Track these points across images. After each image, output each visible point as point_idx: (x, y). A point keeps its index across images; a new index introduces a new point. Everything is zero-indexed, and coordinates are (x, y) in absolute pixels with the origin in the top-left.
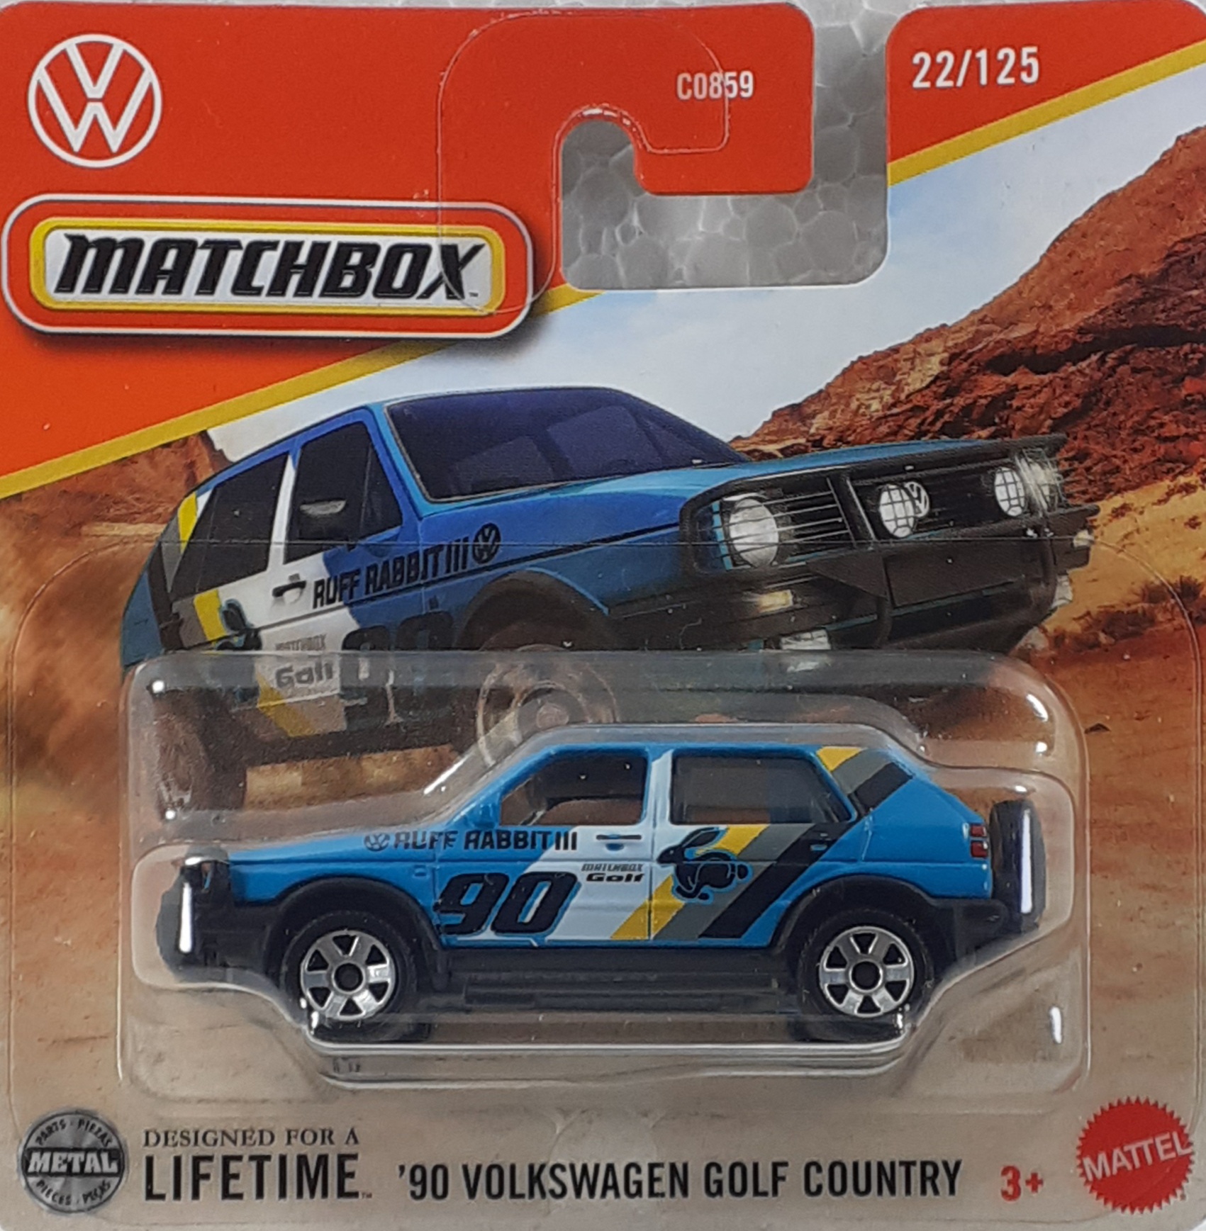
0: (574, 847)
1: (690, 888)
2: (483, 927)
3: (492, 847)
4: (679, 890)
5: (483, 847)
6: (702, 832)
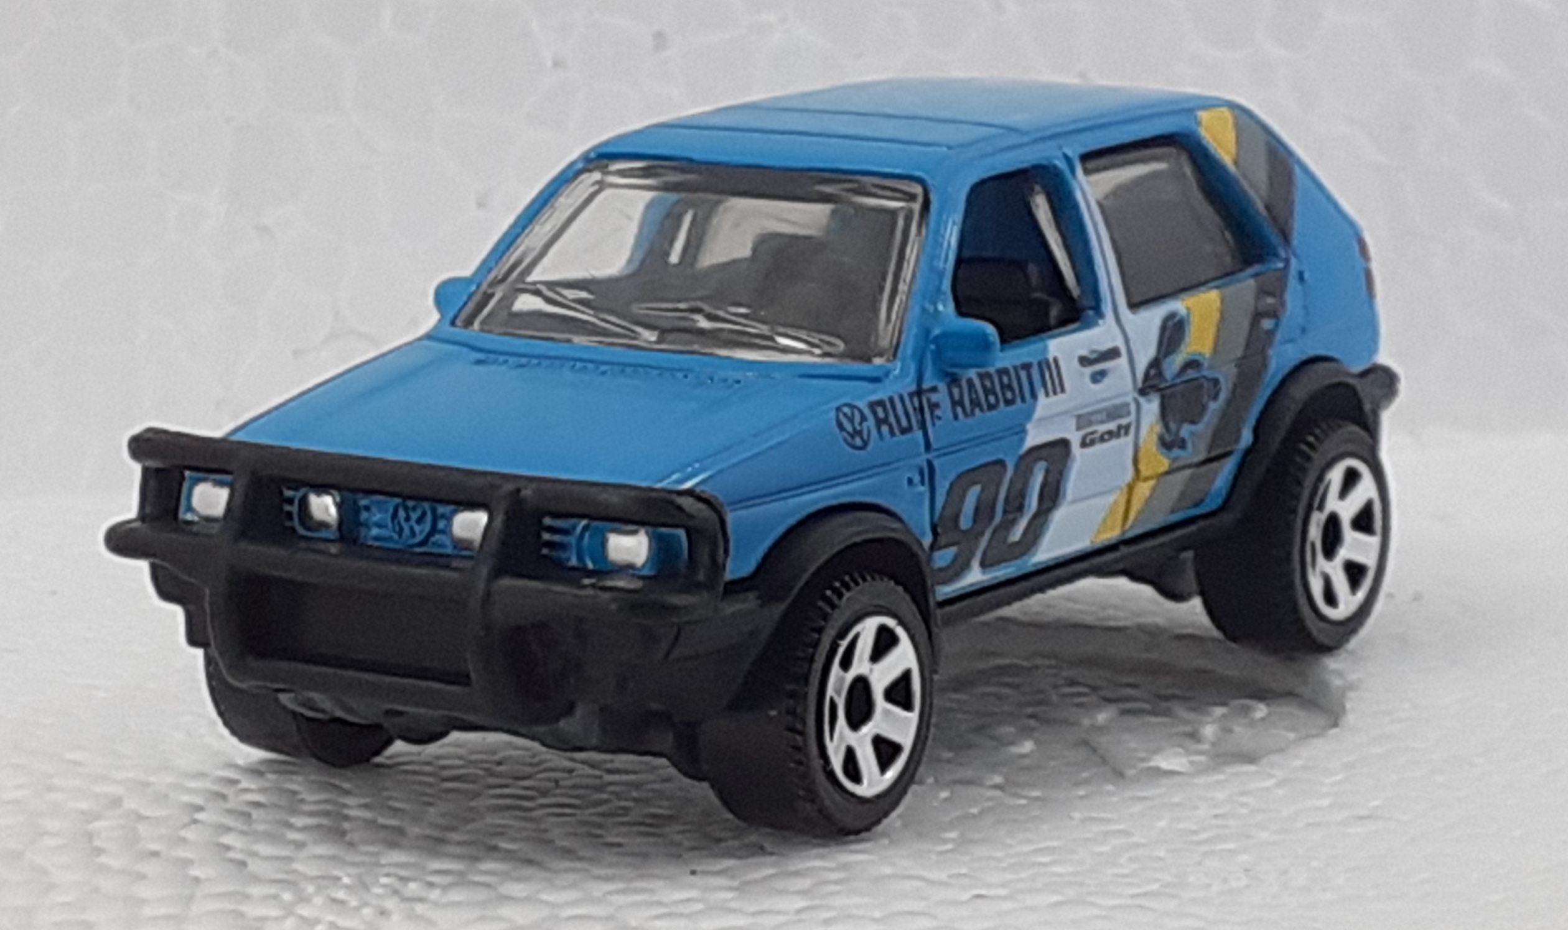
0: (1063, 390)
1: (1171, 433)
3: (982, 410)
4: (1162, 438)
5: (972, 413)
6: (1170, 323)
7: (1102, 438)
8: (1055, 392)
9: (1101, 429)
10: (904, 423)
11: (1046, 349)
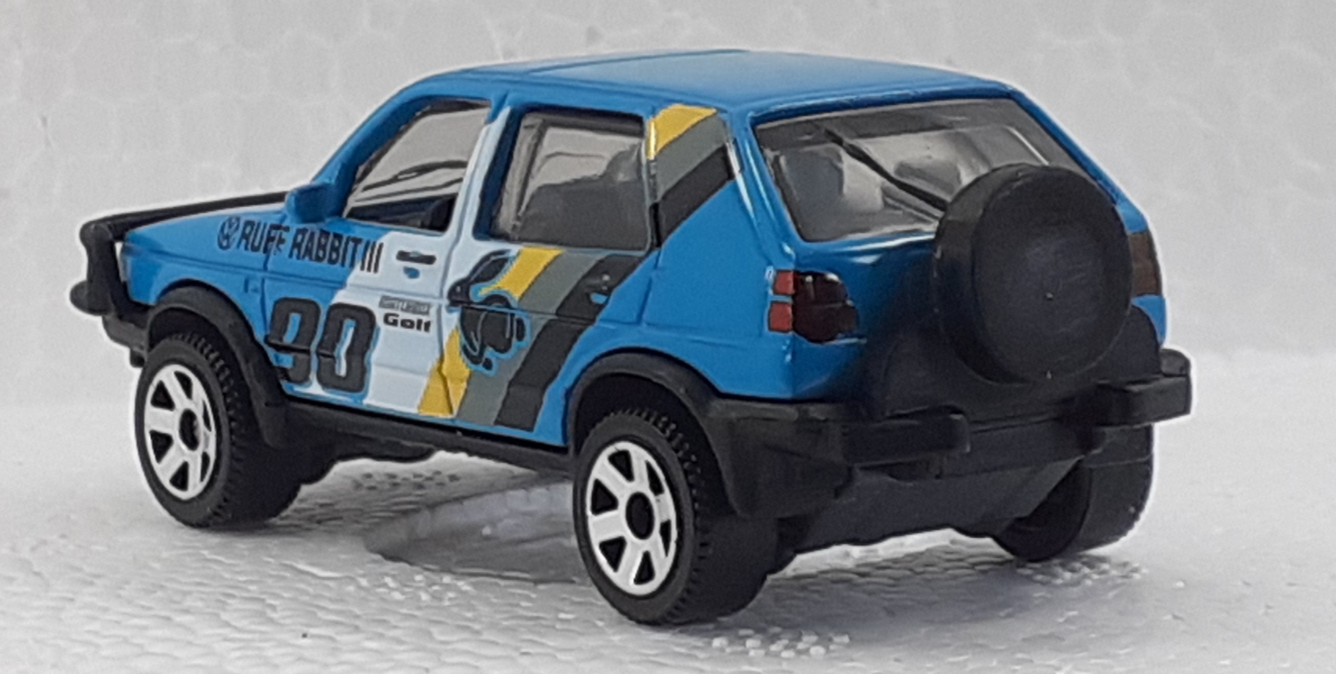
0: (376, 270)
1: (474, 349)
2: (311, 377)
3: (311, 259)
4: (465, 349)
5: (304, 257)
6: (493, 258)
7: (404, 323)
8: (369, 269)
9: (403, 316)
10: (256, 244)
11: (379, 236)
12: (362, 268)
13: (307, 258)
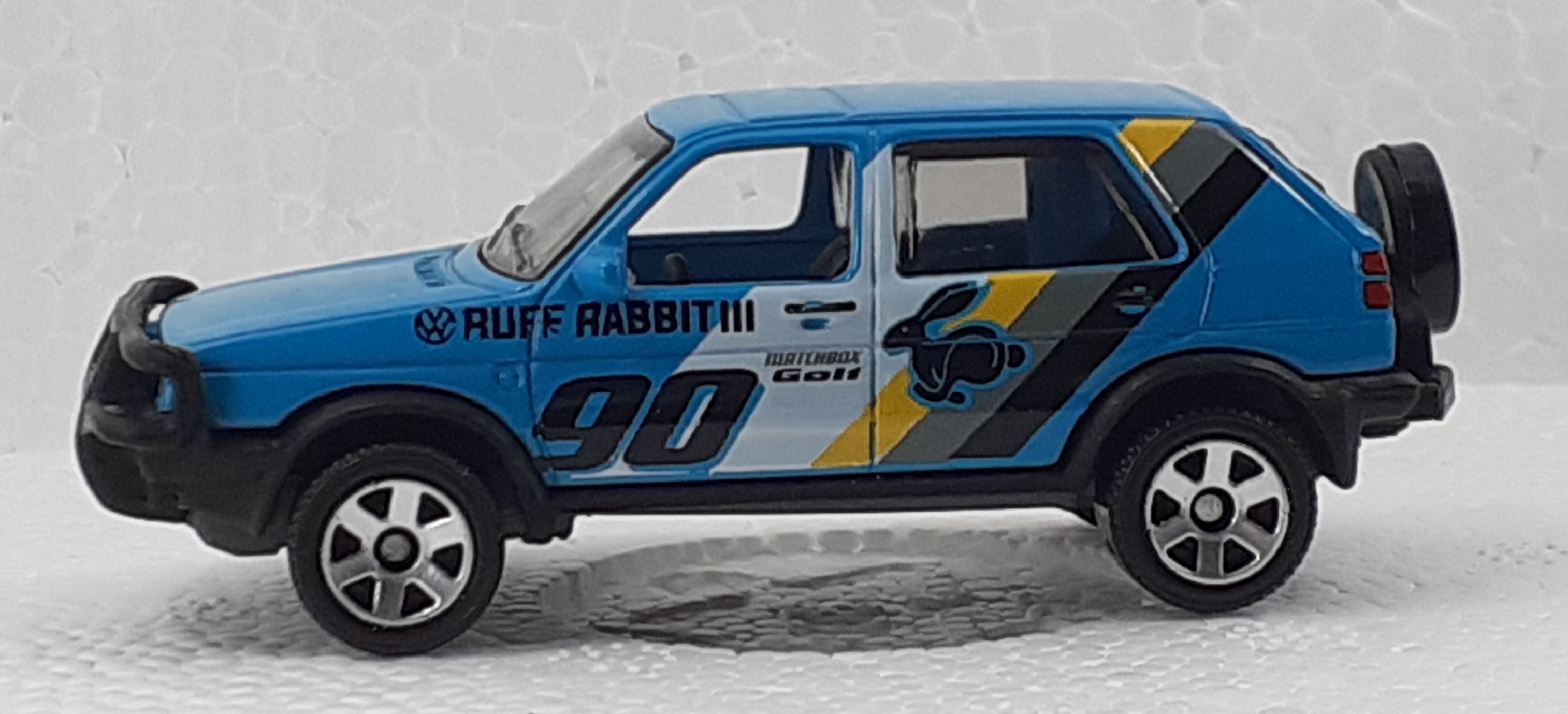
0: (750, 327)
1: (935, 386)
2: (612, 458)
3: (621, 331)
4: (918, 389)
5: (606, 332)
6: (951, 292)
7: (809, 377)
8: (738, 328)
9: (806, 369)
10: (504, 329)
11: (744, 293)
12: (725, 329)
13: (614, 332)
